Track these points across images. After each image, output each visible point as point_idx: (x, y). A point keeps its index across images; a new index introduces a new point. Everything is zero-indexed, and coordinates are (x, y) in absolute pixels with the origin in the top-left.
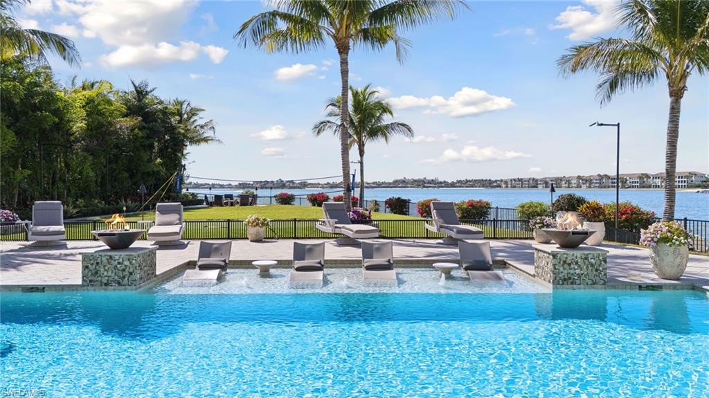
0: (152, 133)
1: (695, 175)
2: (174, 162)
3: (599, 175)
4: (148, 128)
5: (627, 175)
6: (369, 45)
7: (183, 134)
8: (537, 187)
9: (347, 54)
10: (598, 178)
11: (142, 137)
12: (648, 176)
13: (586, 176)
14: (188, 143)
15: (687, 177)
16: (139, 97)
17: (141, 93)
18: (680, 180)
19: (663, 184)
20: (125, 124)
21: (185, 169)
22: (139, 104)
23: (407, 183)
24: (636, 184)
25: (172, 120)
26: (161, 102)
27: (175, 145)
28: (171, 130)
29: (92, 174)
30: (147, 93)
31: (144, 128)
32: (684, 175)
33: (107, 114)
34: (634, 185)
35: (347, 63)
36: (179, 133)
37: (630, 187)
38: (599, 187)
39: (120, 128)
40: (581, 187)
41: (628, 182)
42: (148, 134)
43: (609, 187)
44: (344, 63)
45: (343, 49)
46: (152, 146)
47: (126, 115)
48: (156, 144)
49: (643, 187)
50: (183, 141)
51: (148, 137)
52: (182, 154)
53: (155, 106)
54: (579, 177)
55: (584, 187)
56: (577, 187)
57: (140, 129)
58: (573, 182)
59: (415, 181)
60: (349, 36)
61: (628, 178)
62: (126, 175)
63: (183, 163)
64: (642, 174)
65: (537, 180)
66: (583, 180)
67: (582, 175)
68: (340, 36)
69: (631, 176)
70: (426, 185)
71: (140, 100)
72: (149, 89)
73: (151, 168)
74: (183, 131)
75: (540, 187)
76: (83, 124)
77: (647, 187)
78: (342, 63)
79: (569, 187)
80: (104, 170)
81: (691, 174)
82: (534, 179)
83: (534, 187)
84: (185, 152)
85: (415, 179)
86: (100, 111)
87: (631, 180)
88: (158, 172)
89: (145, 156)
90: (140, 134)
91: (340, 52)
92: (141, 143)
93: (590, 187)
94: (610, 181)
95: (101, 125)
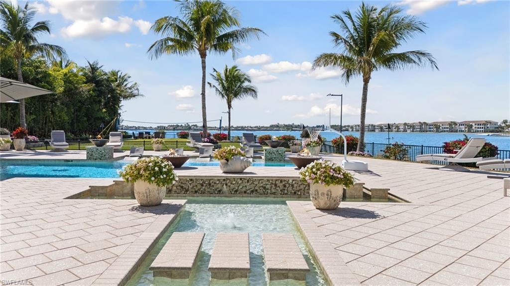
0: (101, 93)
1: (490, 123)
2: (114, 111)
3: (420, 122)
4: (98, 91)
5: (440, 123)
6: (218, 53)
7: (119, 94)
8: (375, 131)
9: (205, 58)
10: (419, 124)
11: (95, 96)
12: (455, 124)
13: (411, 123)
14: (122, 99)
15: (484, 124)
16: (93, 71)
17: (94, 69)
18: (479, 126)
19: (466, 129)
20: (85, 88)
21: (120, 116)
22: (93, 75)
23: (280, 127)
24: (447, 130)
25: (113, 85)
26: (106, 74)
27: (114, 100)
28: (112, 91)
29: (66, 118)
30: (98, 69)
31: (95, 90)
32: (482, 123)
33: (75, 82)
34: (445, 130)
35: (205, 63)
36: (117, 93)
37: (442, 132)
38: (420, 131)
39: (82, 91)
40: (406, 131)
41: (441, 128)
42: (98, 94)
43: (427, 132)
44: (204, 62)
45: (203, 55)
46: (100, 102)
47: (86, 83)
48: (103, 100)
49: (452, 132)
50: (119, 98)
51: (98, 96)
52: (119, 106)
53: (102, 77)
54: (405, 124)
55: (409, 131)
56: (404, 131)
57: (93, 91)
58: (401, 127)
59: (287, 126)
60: (206, 49)
61: (441, 125)
62: (85, 119)
63: (119, 112)
64: (451, 122)
65: (375, 126)
66: (408, 126)
67: (407, 122)
68: (201, 49)
69: (443, 123)
70: (294, 129)
71: (93, 73)
72: (98, 66)
73: (100, 115)
74: (119, 92)
75: (377, 131)
76: (62, 89)
77: (454, 132)
78: (202, 63)
79: (398, 131)
80: (73, 116)
81: (487, 122)
82: (372, 125)
83: (372, 131)
84: (120, 105)
85: (286, 124)
86: (70, 80)
87: (443, 127)
88: (104, 118)
89: (96, 107)
90: (94, 94)
91: (201, 57)
92: (94, 100)
93: (413, 131)
94: (428, 127)
95: (70, 90)
